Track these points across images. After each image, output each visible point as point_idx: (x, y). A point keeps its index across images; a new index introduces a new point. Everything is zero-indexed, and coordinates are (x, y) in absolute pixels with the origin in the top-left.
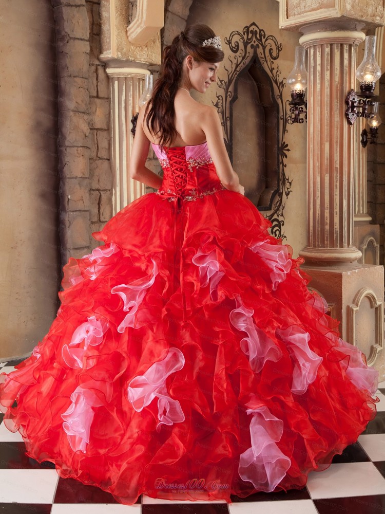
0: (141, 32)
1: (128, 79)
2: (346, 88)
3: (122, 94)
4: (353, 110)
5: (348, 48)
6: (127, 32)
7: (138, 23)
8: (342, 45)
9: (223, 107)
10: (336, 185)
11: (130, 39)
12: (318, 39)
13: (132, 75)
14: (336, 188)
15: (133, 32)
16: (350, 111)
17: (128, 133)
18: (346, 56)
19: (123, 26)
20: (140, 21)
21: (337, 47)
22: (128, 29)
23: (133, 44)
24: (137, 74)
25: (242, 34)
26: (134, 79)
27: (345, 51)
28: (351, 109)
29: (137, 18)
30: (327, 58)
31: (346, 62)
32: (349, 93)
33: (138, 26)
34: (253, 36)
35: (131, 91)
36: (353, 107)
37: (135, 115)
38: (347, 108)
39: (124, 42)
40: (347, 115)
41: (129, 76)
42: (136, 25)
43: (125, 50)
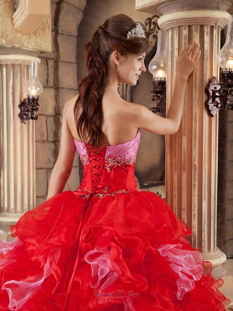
0: (24, 20)
1: (16, 65)
2: (206, 75)
3: (10, 80)
4: (214, 101)
5: (209, 31)
6: (13, 19)
7: (22, 10)
8: (202, 27)
9: (123, 91)
10: (194, 185)
11: (15, 26)
12: (175, 20)
13: (19, 62)
14: (195, 187)
15: (18, 20)
16: (211, 101)
17: (15, 117)
18: (207, 39)
19: (8, 14)
20: (23, 8)
21: (196, 29)
22: (13, 16)
23: (19, 32)
24: (24, 61)
25: (144, 24)
26: (22, 66)
27: (205, 33)
28: (211, 99)
29: (21, 6)
30: (185, 41)
31: (207, 46)
32: (210, 81)
33: (22, 14)
34: (155, 26)
35: (19, 77)
36: (214, 97)
37: (22, 101)
38: (207, 98)
39: (9, 29)
40: (207, 106)
41: (16, 63)
42: (20, 13)
43: (10, 37)
